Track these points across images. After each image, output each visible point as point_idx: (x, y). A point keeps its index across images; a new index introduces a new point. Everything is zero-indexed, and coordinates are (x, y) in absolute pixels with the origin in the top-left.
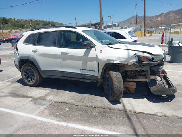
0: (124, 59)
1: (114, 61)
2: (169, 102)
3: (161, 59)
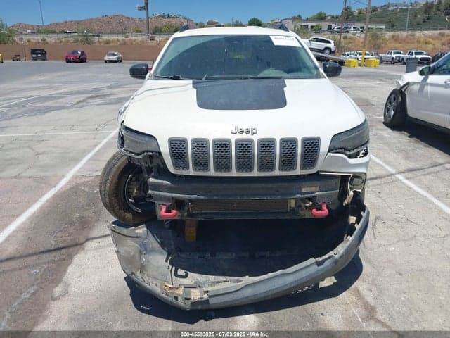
3: (150, 151)
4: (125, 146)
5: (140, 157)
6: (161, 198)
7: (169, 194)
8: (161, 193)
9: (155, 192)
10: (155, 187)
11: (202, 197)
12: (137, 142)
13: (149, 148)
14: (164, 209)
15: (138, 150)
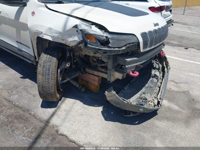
0: (56, 33)
1: (44, 35)
2: (136, 124)
4: (110, 45)
5: (124, 48)
6: (131, 68)
9: (129, 66)
12: (122, 40)
13: (132, 41)
14: (131, 73)
15: (123, 45)
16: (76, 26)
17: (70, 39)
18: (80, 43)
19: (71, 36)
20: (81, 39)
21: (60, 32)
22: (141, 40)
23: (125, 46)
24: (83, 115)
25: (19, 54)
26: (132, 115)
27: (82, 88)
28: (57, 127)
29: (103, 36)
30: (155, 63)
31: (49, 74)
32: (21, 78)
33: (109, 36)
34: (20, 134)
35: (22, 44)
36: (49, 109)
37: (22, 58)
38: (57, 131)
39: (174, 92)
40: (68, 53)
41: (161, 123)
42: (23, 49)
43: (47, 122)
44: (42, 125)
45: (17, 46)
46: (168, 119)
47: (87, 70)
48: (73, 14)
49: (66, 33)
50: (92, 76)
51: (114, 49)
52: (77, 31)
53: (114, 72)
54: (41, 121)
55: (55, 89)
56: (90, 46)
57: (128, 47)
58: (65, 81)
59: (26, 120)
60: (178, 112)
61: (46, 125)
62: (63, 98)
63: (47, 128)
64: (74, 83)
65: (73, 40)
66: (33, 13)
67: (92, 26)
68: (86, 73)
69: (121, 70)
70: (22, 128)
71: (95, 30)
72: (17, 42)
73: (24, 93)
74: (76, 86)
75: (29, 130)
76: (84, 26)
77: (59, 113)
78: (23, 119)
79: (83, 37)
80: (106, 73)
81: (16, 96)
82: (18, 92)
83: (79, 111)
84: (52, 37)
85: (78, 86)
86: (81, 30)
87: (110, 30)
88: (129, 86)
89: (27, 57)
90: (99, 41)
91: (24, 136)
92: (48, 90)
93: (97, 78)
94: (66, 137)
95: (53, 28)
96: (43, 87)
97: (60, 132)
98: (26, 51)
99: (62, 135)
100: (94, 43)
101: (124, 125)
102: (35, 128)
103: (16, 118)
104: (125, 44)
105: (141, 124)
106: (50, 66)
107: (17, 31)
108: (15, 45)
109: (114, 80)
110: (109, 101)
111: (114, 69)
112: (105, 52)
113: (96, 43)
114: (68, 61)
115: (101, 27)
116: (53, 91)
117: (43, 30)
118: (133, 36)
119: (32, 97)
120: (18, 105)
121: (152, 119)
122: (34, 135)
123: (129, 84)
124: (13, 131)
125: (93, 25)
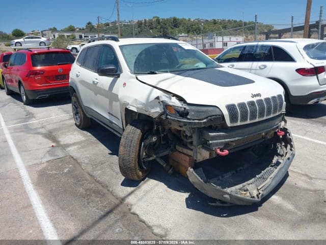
0: (140, 104)
2: (223, 217)
3: (213, 116)
4: (189, 117)
5: (205, 121)
6: (217, 144)
7: (223, 140)
8: (216, 141)
9: (214, 141)
10: (214, 138)
11: (240, 138)
12: (202, 112)
13: (214, 114)
14: (218, 151)
15: (203, 117)
16: (158, 98)
17: (153, 111)
18: (161, 114)
19: (153, 108)
20: (163, 110)
21: (144, 104)
22: (226, 113)
23: (207, 118)
24: (162, 198)
25: (110, 127)
26: (218, 204)
27: (170, 169)
28: (132, 205)
29: (181, 107)
30: (280, 148)
31: (130, 146)
32: (109, 154)
33: (187, 108)
34: (94, 207)
35: (113, 116)
36: (128, 188)
37: (112, 131)
38: (130, 209)
39: (300, 189)
40: (156, 126)
41: (257, 220)
42: (114, 121)
43: (123, 199)
44: (117, 202)
45: (108, 118)
46: (269, 217)
47: (178, 147)
48: (158, 86)
49: (149, 104)
50: (183, 155)
51: (193, 121)
52: (159, 102)
53: (201, 149)
54: (117, 199)
55: (135, 164)
56: (169, 117)
57: (211, 120)
58: (151, 159)
59: (103, 195)
60: (289, 212)
61: (121, 203)
62: (147, 178)
63: (121, 206)
64: (161, 162)
65: (155, 111)
66: (125, 84)
67: (172, 98)
68: (176, 150)
69: (207, 146)
70: (98, 202)
71: (174, 102)
72: (109, 113)
73: (108, 170)
74: (162, 166)
75: (103, 205)
76: (164, 97)
77: (137, 192)
78: (100, 194)
79: (164, 109)
80: (192, 150)
81: (99, 172)
82: (102, 168)
83: (160, 194)
84: (137, 108)
85: (164, 166)
86: (162, 102)
87: (188, 102)
88: (234, 173)
89: (116, 129)
90: (178, 112)
91: (97, 209)
92: (129, 163)
93: (188, 158)
94: (138, 216)
95: (139, 99)
96: (123, 160)
97: (132, 211)
98: (117, 124)
99: (134, 214)
100: (173, 114)
101: (207, 215)
102: (109, 203)
103: (94, 192)
104: (206, 116)
105: (230, 218)
106: (133, 137)
107: (109, 102)
108: (107, 116)
109: (201, 160)
110: (192, 183)
111: (201, 146)
112: (185, 124)
113: (174, 114)
114: (154, 135)
115: (181, 99)
116: (133, 165)
117: (130, 101)
118: (216, 108)
119: (115, 174)
120: (99, 180)
121: (247, 214)
122: (107, 210)
123: (234, 172)
124: (88, 203)
125: (173, 96)
